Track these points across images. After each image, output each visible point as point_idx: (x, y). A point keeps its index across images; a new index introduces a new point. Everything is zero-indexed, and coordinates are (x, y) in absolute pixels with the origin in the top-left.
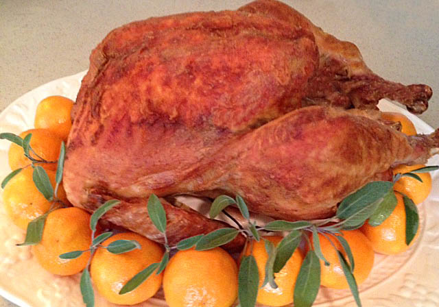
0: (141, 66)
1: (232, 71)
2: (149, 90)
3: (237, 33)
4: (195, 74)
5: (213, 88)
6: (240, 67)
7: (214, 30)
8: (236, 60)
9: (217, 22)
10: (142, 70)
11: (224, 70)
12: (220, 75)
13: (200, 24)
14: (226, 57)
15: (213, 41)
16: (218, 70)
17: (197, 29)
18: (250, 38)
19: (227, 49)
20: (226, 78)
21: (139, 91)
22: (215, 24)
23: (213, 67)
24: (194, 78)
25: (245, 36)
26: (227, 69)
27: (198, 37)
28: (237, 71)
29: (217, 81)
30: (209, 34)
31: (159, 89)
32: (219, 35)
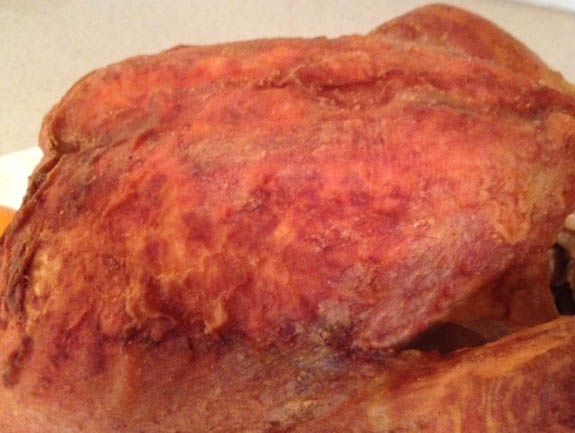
0: (134, 185)
1: (377, 205)
2: (152, 251)
3: (386, 100)
4: (276, 210)
5: (325, 250)
6: (397, 194)
7: (327, 89)
8: (388, 175)
9: (336, 67)
10: (136, 196)
11: (355, 203)
12: (342, 217)
13: (292, 74)
14: (359, 168)
15: (324, 119)
16: (338, 202)
17: (284, 86)
18: (420, 113)
19: (362, 144)
20: (360, 226)
21: (125, 253)
22: (330, 73)
23: (325, 194)
24: (274, 223)
25: (408, 109)
26: (361, 199)
27: (287, 107)
28: (390, 204)
29: (337, 232)
30: (315, 101)
31: (179, 249)
32: (340, 104)
